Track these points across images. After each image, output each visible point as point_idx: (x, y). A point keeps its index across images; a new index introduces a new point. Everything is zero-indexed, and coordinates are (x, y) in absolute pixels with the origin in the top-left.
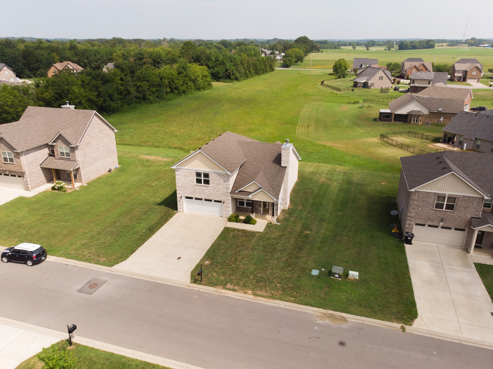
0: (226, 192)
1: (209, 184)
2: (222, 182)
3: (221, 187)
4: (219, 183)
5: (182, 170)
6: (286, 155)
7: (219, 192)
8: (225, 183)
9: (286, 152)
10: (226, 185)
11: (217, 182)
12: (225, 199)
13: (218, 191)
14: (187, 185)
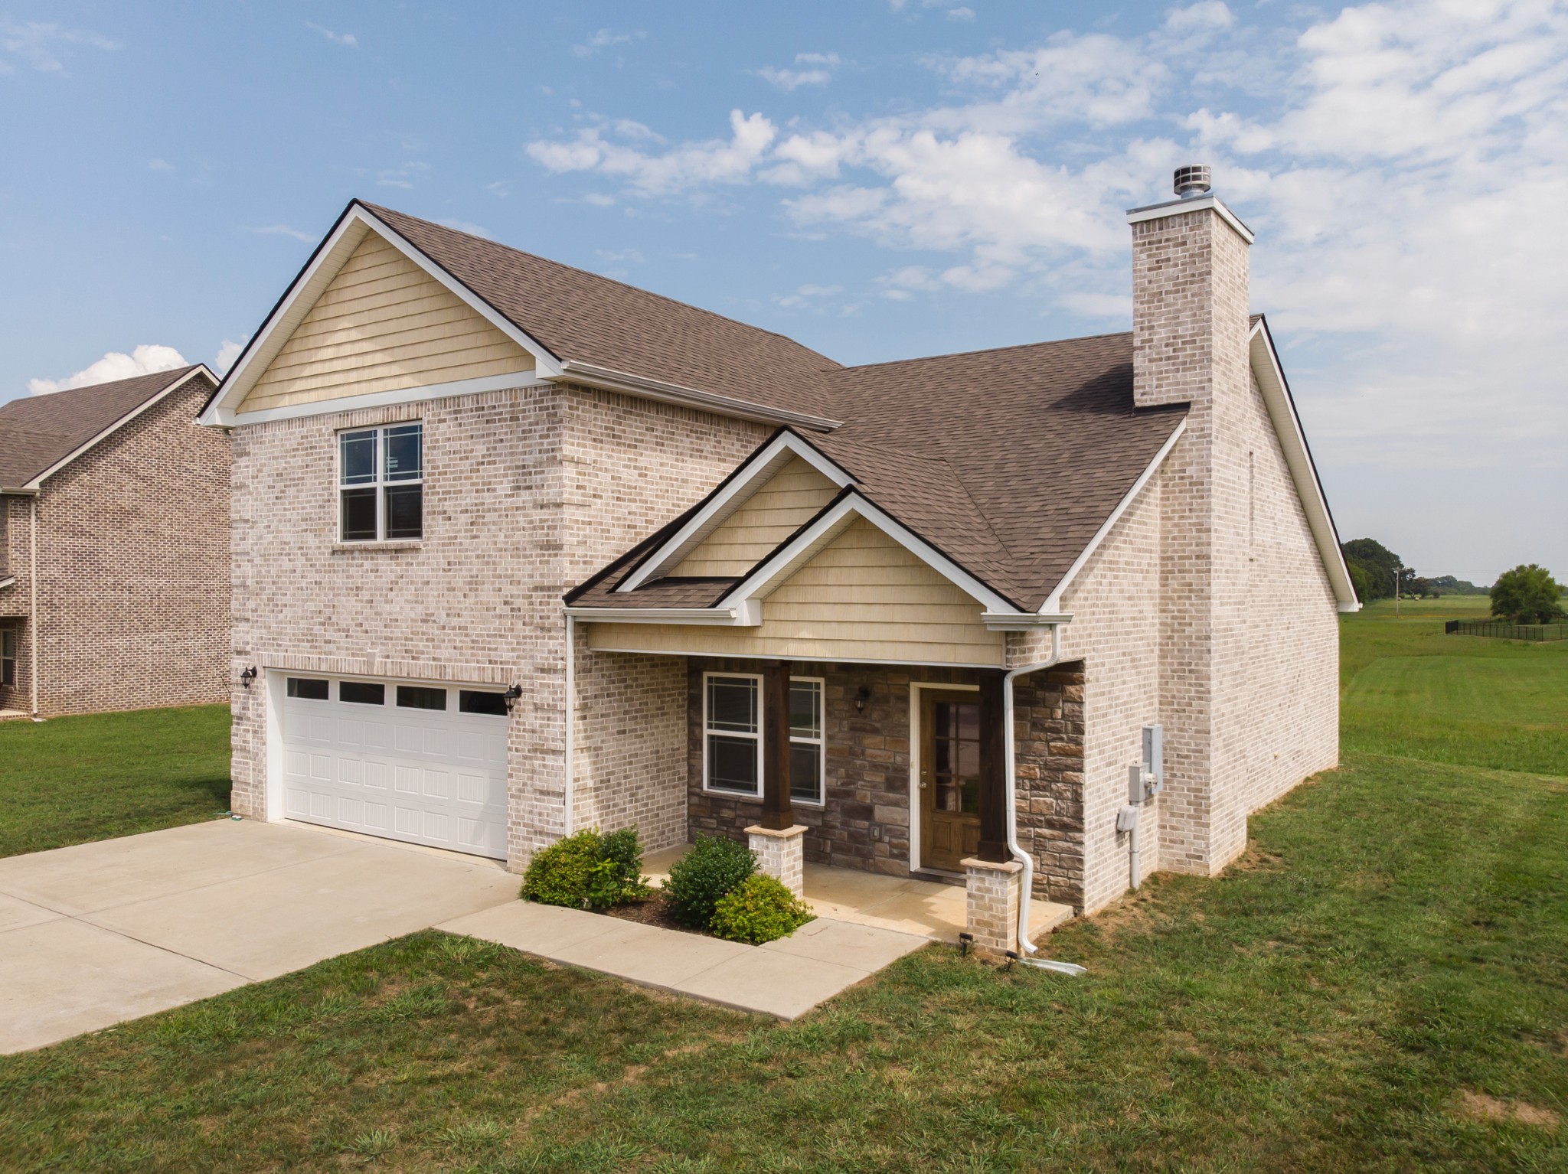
0: (537, 579)
1: (419, 534)
2: (504, 487)
3: (501, 538)
4: (488, 498)
5: (267, 435)
6: (1180, 287)
7: (487, 595)
8: (525, 495)
9: (1172, 252)
10: (538, 515)
11: (469, 500)
12: (526, 667)
13: (474, 584)
14: (287, 565)
